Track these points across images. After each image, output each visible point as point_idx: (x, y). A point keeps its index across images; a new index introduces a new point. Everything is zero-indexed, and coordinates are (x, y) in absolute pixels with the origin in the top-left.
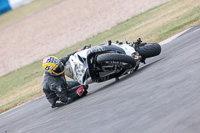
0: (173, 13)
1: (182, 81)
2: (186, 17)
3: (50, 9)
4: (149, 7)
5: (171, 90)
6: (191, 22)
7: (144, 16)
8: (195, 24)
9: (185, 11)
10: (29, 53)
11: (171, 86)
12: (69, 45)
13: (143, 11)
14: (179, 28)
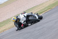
0: (40, 8)
1: (42, 28)
2: (43, 10)
3: (4, 7)
5: (39, 31)
6: (45, 11)
7: (31, 9)
8: (46, 11)
9: (43, 8)
12: (9, 18)
13: (31, 8)
14: (41, 13)
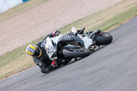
1: (98, 70)
3: (7, 21)
4: (76, 19)
9: (100, 22)
11: (91, 74)
13: (71, 22)
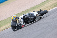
10: (17, 11)
